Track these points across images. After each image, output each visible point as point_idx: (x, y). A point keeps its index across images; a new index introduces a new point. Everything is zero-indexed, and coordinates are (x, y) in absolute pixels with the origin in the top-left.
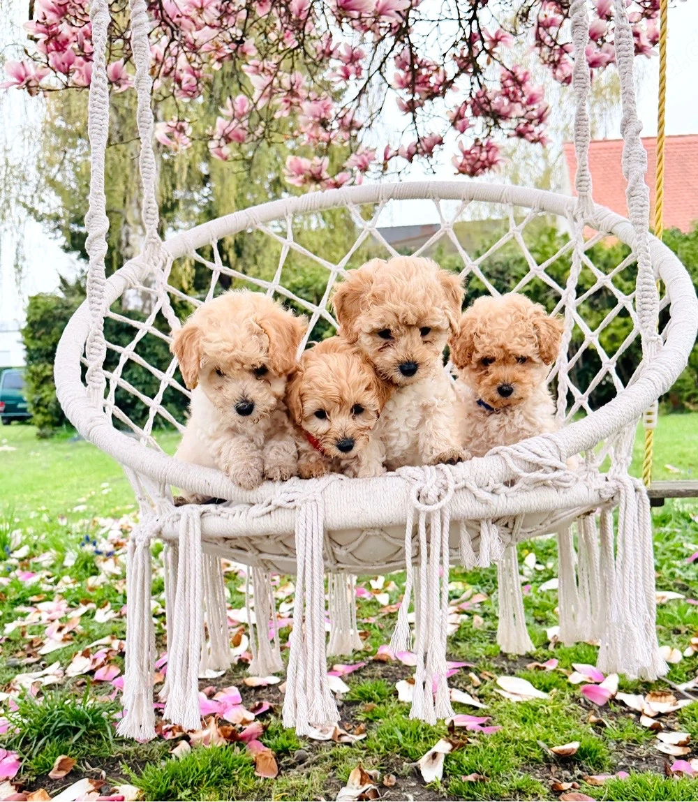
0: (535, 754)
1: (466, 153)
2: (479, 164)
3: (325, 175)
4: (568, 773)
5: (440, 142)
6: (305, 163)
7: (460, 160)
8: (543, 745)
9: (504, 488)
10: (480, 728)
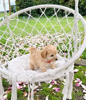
9: (45, 78)
10: (57, 91)
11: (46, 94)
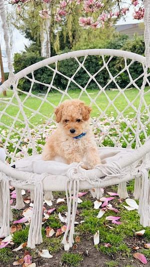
0: (131, 234)
1: (137, 12)
2: (141, 16)
3: (91, 22)
4: (139, 242)
5: (128, 10)
6: (85, 19)
7: (135, 14)
8: (134, 230)
9: (100, 180)
10: (116, 222)
11: (93, 229)
